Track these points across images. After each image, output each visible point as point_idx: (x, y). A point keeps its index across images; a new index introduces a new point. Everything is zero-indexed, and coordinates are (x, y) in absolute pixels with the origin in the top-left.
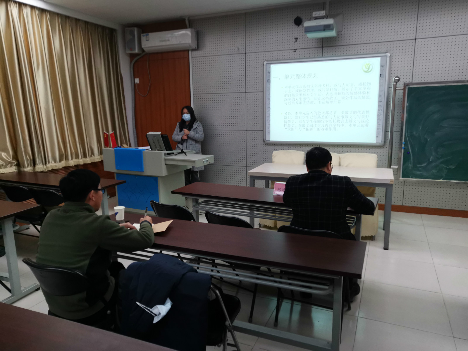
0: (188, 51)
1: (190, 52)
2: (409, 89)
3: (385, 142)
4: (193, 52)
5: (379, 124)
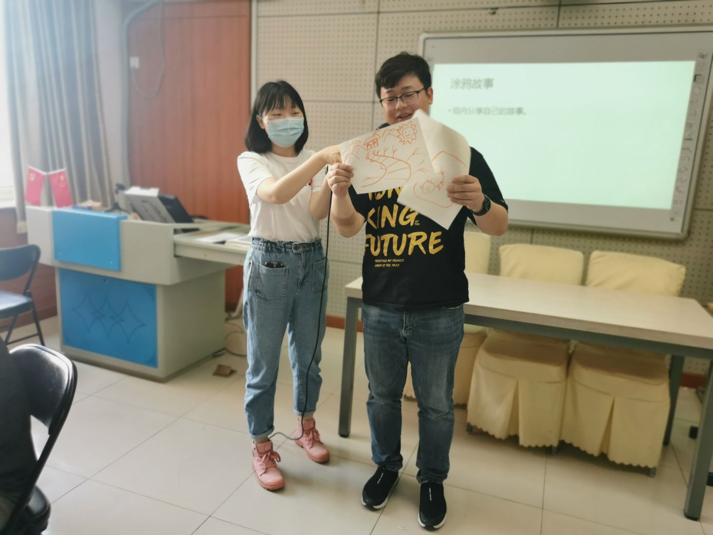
0: (250, 1)
1: (254, 6)
3: (689, 232)
4: (259, 5)
5: (680, 192)
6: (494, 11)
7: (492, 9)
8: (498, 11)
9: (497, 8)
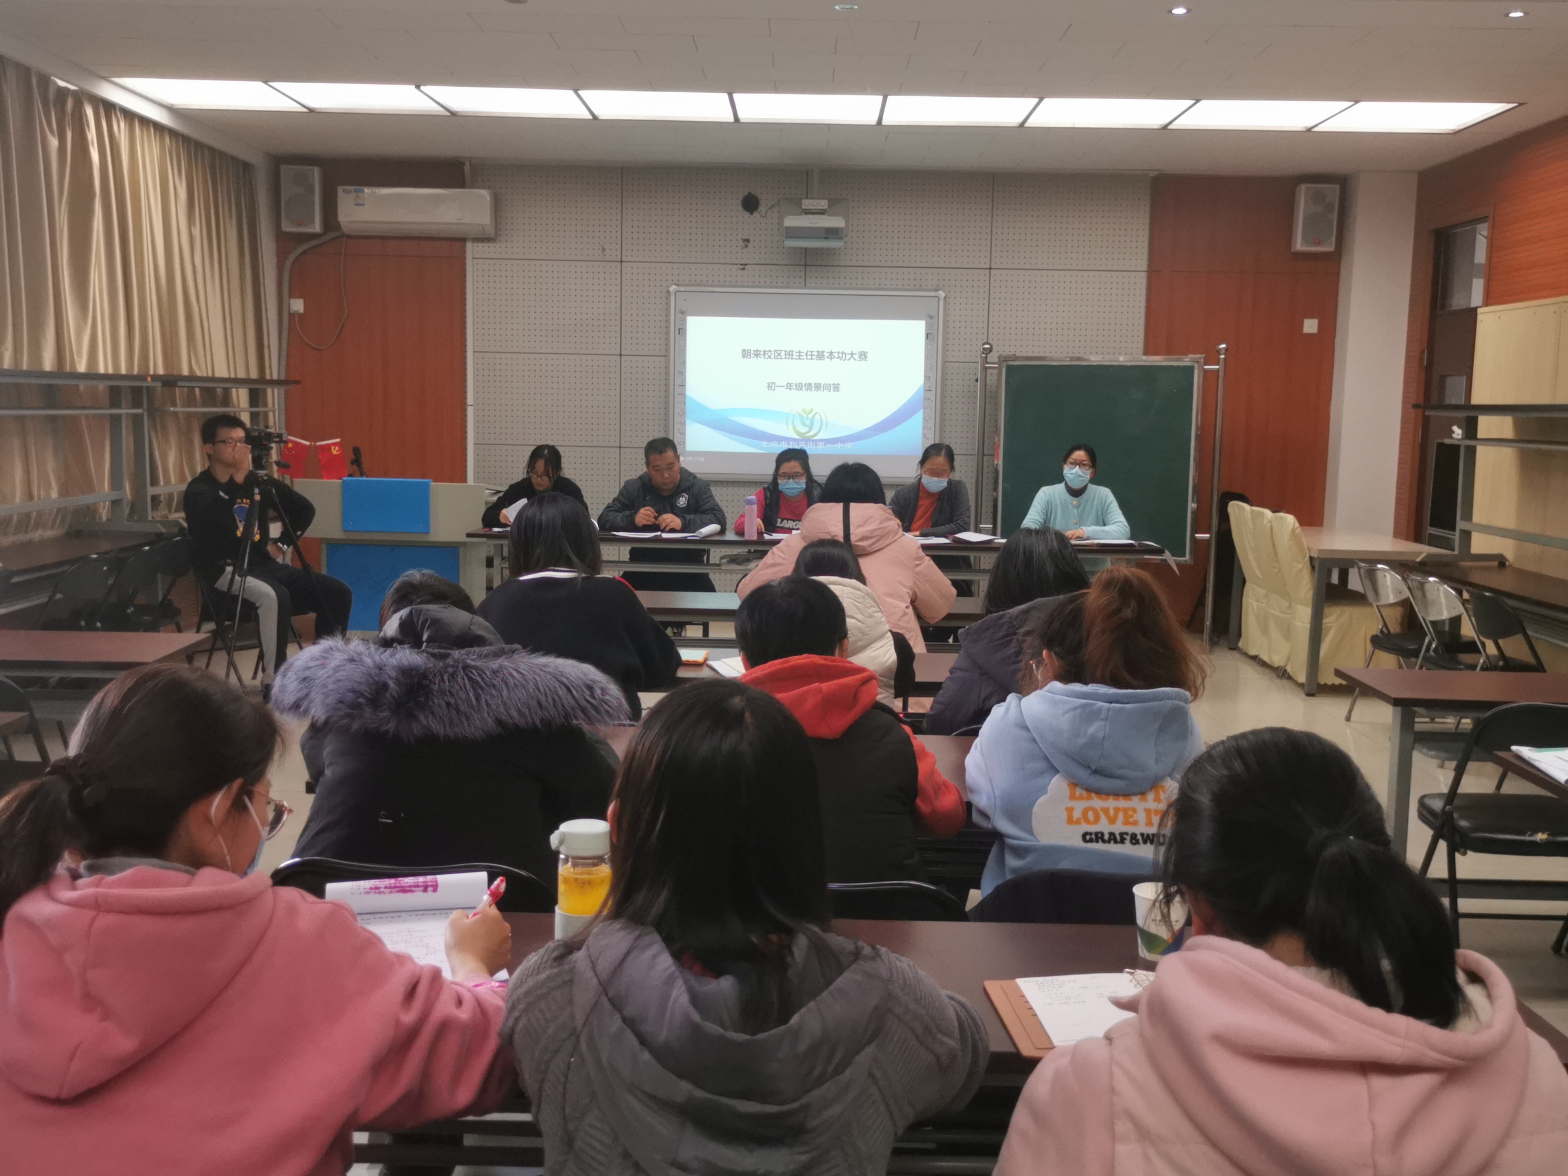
0: (464, 240)
1: (469, 245)
2: (1010, 369)
4: (476, 244)
6: (743, 267)
7: (742, 265)
8: (747, 267)
9: (746, 265)
